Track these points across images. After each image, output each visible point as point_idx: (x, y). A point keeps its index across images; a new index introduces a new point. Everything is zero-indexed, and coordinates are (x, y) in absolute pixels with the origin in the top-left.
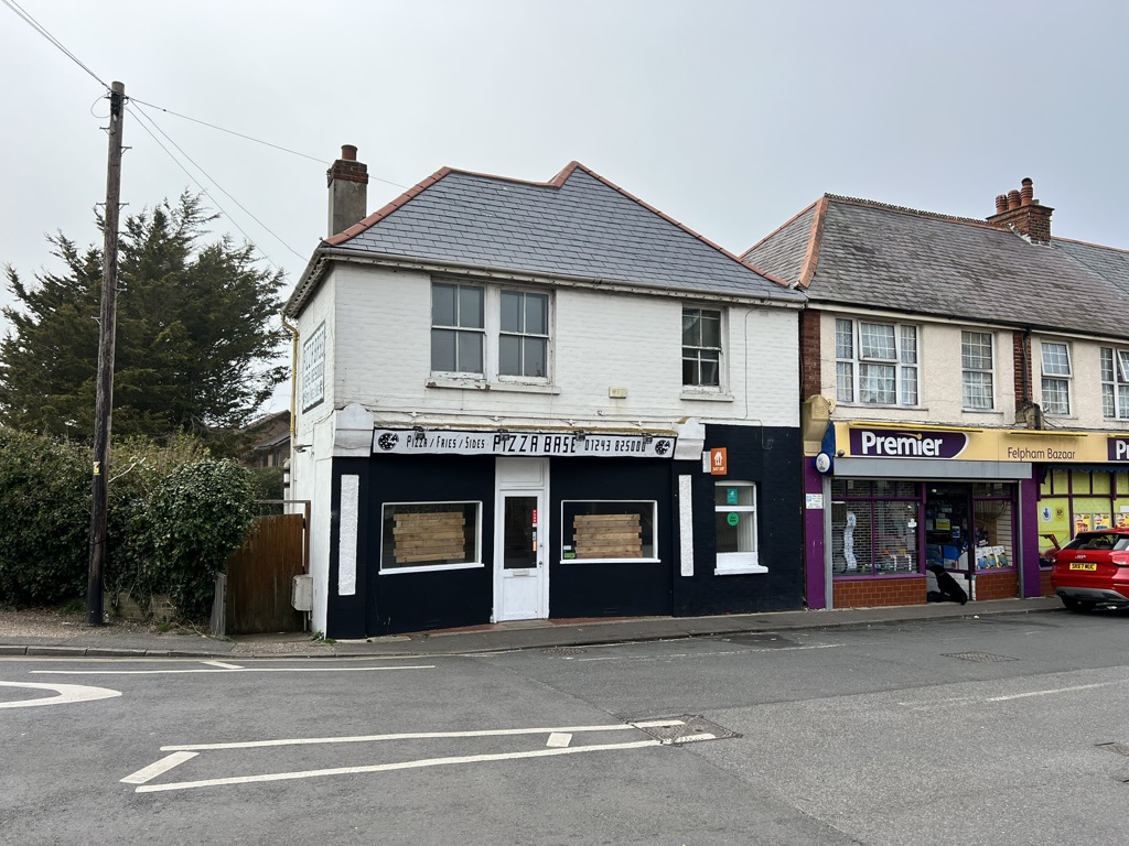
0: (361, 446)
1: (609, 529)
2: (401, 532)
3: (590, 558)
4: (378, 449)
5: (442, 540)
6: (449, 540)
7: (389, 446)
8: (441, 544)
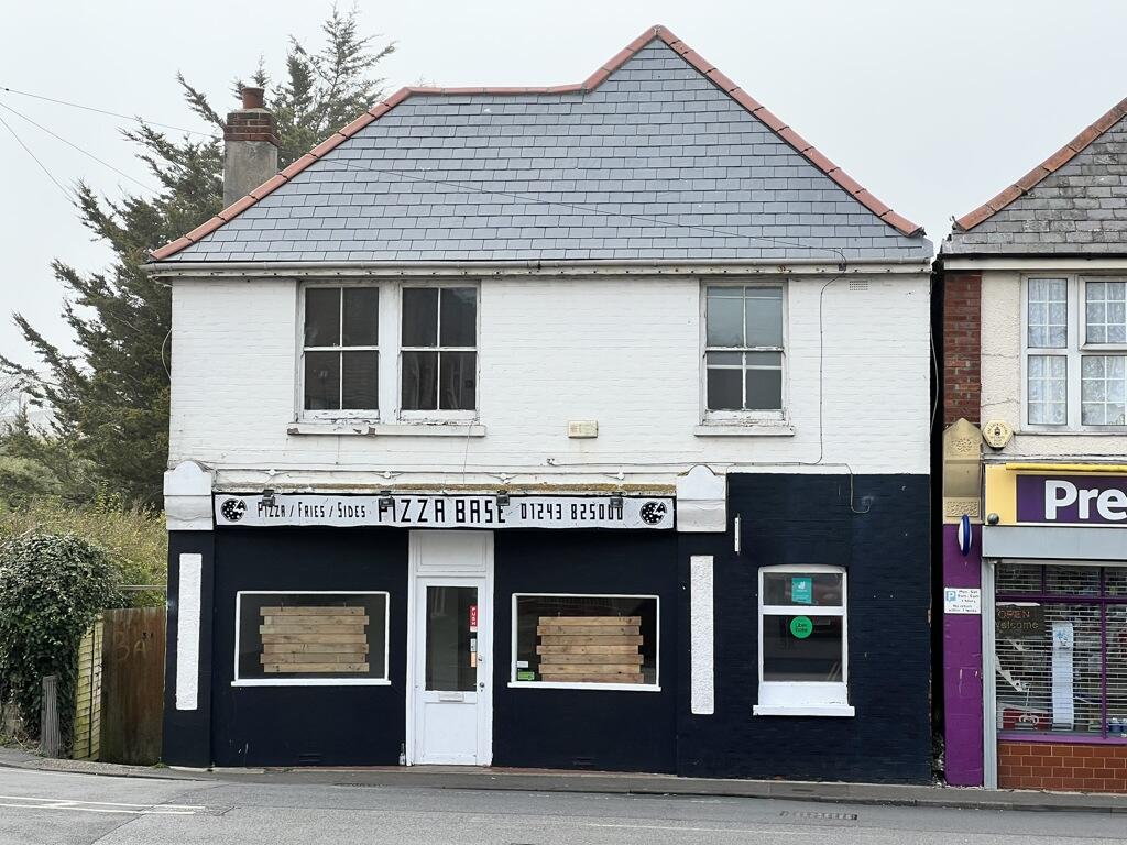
0: (199, 517)
1: (589, 638)
2: (272, 631)
3: (561, 680)
4: (222, 521)
5: (332, 645)
6: (343, 645)
7: (235, 516)
8: (330, 650)
